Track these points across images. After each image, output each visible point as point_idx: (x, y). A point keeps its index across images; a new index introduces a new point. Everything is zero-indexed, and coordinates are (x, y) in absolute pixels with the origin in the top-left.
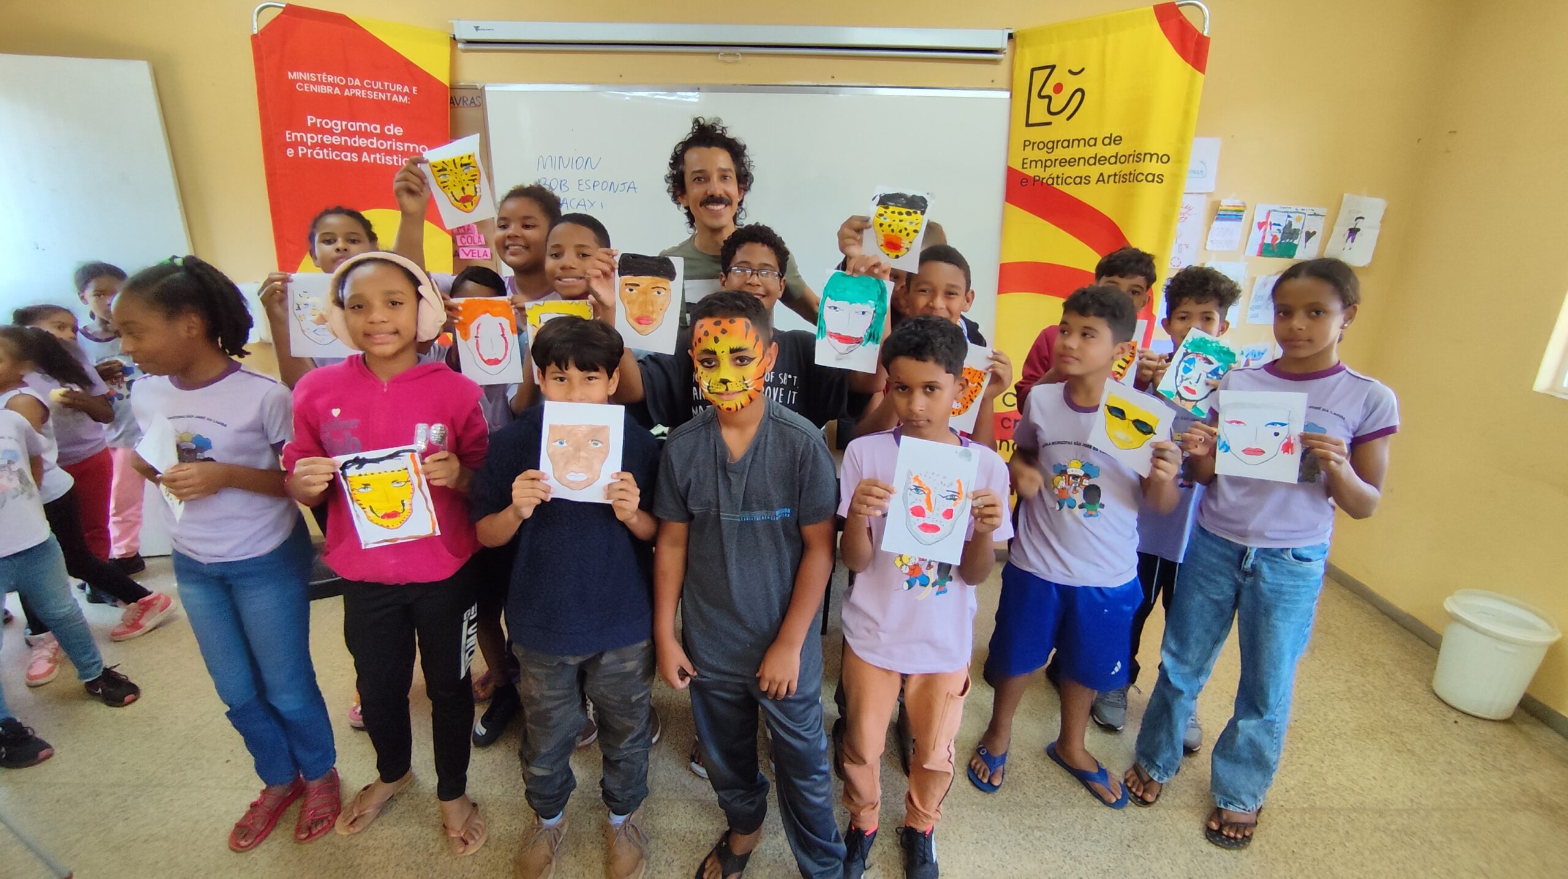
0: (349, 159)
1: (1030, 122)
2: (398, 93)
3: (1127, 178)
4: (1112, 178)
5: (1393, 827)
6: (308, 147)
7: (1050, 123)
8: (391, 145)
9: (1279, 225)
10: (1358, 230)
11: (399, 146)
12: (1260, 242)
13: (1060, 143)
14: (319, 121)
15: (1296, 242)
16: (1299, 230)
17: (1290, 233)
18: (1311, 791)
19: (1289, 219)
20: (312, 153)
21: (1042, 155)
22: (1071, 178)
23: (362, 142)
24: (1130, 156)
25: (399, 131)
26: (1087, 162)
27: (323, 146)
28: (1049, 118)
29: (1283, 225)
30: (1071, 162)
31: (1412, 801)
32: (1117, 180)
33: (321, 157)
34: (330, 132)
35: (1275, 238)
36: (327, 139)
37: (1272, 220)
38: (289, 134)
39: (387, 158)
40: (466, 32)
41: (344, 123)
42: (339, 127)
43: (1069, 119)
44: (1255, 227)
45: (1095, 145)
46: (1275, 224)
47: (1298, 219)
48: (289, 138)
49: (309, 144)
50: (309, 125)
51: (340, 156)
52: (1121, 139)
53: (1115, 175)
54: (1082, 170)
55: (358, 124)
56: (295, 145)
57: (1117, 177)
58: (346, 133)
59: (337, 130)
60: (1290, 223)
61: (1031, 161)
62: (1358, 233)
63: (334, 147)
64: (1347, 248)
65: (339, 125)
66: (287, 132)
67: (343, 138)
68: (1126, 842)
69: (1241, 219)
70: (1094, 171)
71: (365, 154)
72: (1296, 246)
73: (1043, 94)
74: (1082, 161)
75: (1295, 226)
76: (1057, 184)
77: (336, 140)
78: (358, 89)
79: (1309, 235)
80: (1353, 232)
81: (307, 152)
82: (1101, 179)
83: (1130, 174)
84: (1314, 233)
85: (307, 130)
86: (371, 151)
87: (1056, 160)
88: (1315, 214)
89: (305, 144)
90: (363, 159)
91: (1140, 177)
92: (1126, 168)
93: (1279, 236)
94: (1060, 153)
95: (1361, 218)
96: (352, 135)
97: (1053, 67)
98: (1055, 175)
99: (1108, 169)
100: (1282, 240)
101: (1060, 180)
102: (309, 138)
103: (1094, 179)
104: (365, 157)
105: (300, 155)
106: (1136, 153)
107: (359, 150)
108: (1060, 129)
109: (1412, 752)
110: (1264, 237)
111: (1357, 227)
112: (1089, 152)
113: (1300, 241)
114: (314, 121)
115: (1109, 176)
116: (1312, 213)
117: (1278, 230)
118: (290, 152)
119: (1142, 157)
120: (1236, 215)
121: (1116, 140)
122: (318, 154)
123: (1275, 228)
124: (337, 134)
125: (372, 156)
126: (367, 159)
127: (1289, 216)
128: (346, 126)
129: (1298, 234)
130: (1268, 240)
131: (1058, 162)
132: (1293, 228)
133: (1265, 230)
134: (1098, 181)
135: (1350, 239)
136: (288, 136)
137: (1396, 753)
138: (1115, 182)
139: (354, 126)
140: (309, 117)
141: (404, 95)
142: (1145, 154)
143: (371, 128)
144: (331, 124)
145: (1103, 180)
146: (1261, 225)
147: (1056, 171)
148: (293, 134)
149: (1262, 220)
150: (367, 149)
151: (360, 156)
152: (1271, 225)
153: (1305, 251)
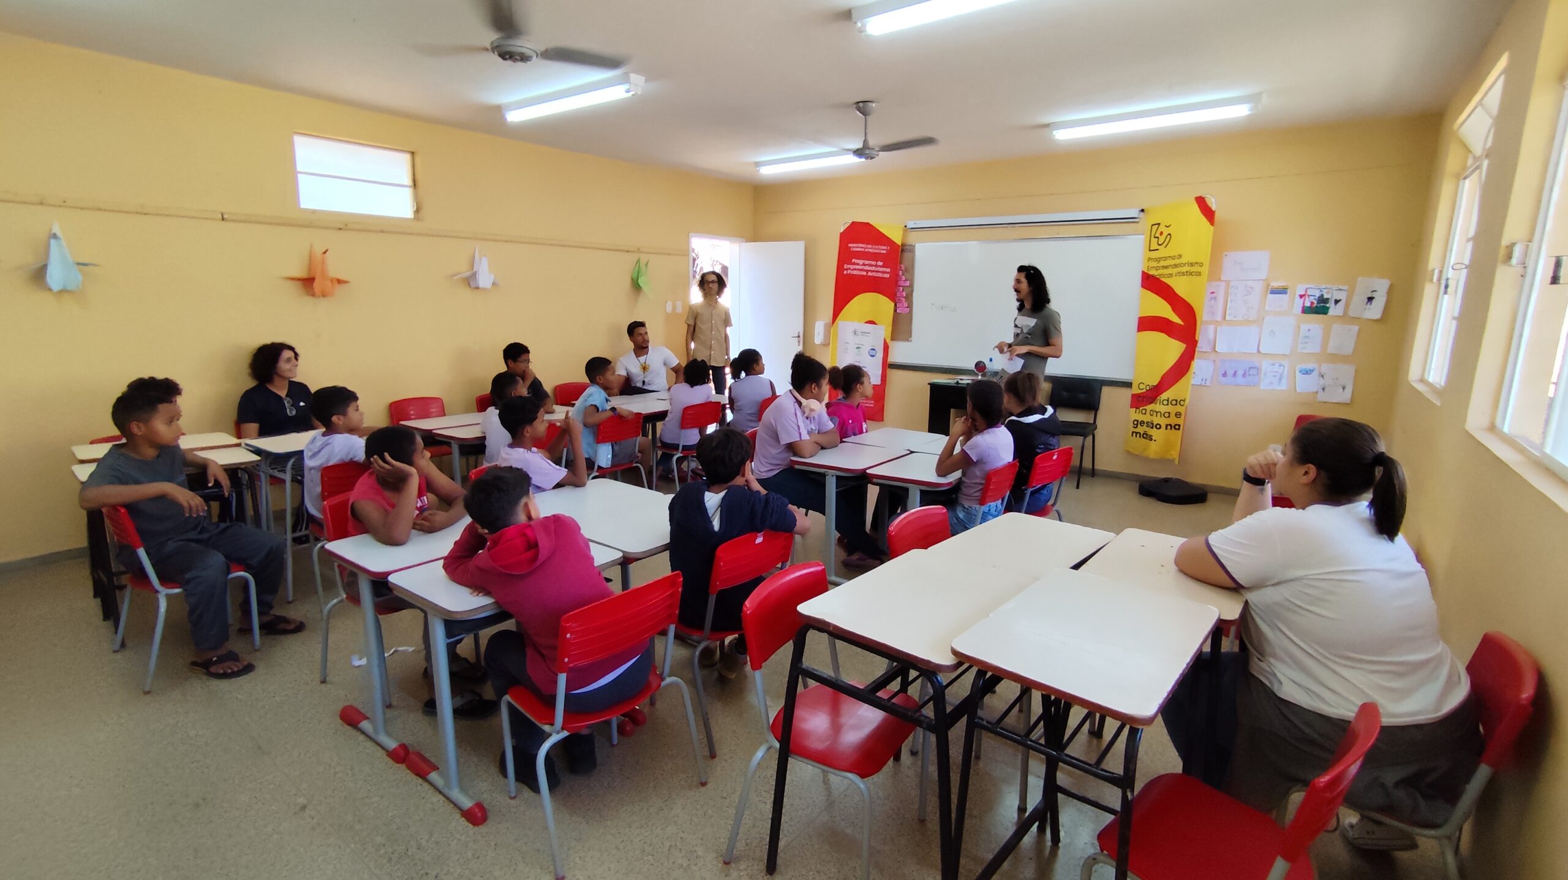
1: (1151, 249)
2: (883, 250)
3: (1186, 274)
7: (1157, 250)
8: (878, 269)
9: (1314, 296)
10: (1373, 298)
11: (881, 269)
12: (1302, 305)
13: (1162, 259)
14: (855, 261)
15: (1328, 305)
16: (1329, 298)
17: (1323, 300)
19: (1322, 293)
21: (1155, 264)
22: (1166, 275)
23: (869, 268)
25: (880, 263)
26: (1173, 267)
27: (856, 270)
28: (1158, 247)
30: (1166, 267)
33: (855, 274)
34: (858, 264)
35: (1312, 303)
36: (857, 267)
37: (1309, 292)
39: (876, 274)
40: (911, 225)
41: (864, 261)
43: (1166, 247)
44: (1297, 297)
45: (1177, 258)
46: (1311, 296)
47: (1328, 293)
48: (846, 267)
50: (852, 262)
51: (861, 273)
54: (1169, 271)
55: (869, 261)
58: (864, 264)
59: (861, 264)
60: (1322, 295)
61: (1152, 267)
62: (1373, 300)
63: (859, 270)
64: (1365, 309)
65: (861, 262)
66: (845, 264)
67: (863, 267)
69: (1288, 293)
70: (1174, 271)
72: (1328, 308)
73: (1156, 236)
74: (1170, 266)
75: (1326, 296)
76: (1160, 278)
77: (860, 267)
78: (871, 249)
79: (1337, 302)
80: (1370, 299)
81: (851, 272)
83: (1187, 272)
84: (1340, 300)
85: (851, 264)
86: (872, 272)
87: (1160, 266)
88: (1340, 290)
89: (850, 269)
90: (869, 274)
91: (1192, 273)
93: (1315, 302)
94: (1162, 263)
95: (1373, 291)
97: (1159, 224)
98: (1159, 274)
99: (1179, 270)
100: (1318, 303)
101: (1161, 276)
102: (852, 267)
103: (1173, 275)
105: (849, 273)
107: (867, 271)
108: (1163, 252)
110: (1304, 303)
111: (1373, 296)
112: (1173, 262)
113: (1331, 305)
115: (1180, 273)
116: (1338, 289)
117: (1314, 299)
118: (845, 272)
120: (1283, 291)
121: (1183, 256)
123: (1312, 298)
126: (871, 274)
127: (1321, 291)
129: (1328, 301)
130: (1308, 304)
131: (1161, 268)
133: (1305, 299)
134: (1176, 275)
135: (1366, 304)
138: (1181, 276)
139: (867, 262)
141: (885, 250)
143: (873, 263)
146: (1301, 296)
147: (1161, 271)
149: (1303, 293)
150: (870, 271)
151: (867, 273)
152: (1309, 296)
153: (1334, 310)
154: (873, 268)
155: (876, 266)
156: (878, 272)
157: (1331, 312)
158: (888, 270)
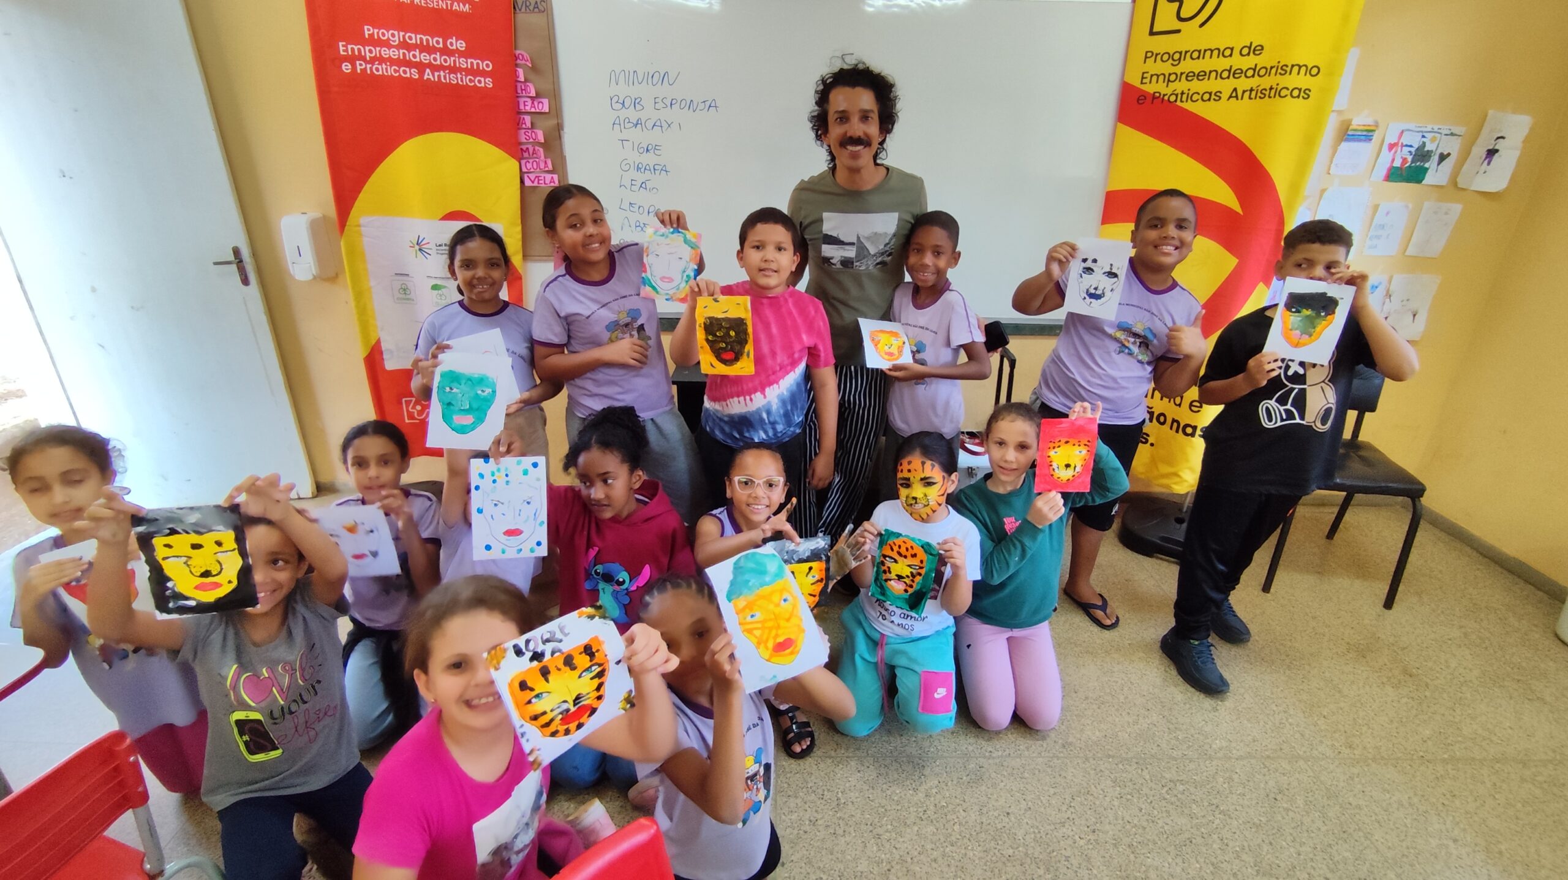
0: (408, 75)
1: (1155, 30)
3: (1267, 93)
4: (1247, 94)
5: (1539, 778)
6: (367, 62)
7: (1178, 31)
8: (455, 61)
9: (1411, 146)
10: (1497, 151)
11: (463, 63)
12: (1388, 165)
13: (1188, 55)
14: (376, 31)
15: (1427, 165)
16: (1432, 151)
17: (1422, 155)
18: (1449, 742)
19: (1424, 140)
20: (371, 69)
21: (1166, 68)
22: (1198, 94)
23: (425, 58)
24: (1272, 68)
25: (461, 45)
26: (1219, 75)
27: (381, 60)
28: (1178, 25)
29: (1416, 146)
30: (1201, 76)
31: (1554, 751)
32: (1253, 96)
33: (380, 73)
34: (387, 44)
35: (1404, 160)
36: (386, 53)
37: (1405, 140)
38: (343, 46)
39: (452, 75)
41: (402, 34)
42: (397, 38)
43: (1202, 25)
44: (1385, 147)
45: (1231, 55)
46: (1407, 146)
47: (1433, 140)
48: (344, 51)
49: (368, 58)
50: (367, 36)
51: (398, 71)
52: (1262, 49)
53: (1251, 90)
54: (1213, 85)
55: (419, 36)
56: (352, 59)
57: (1254, 93)
58: (404, 45)
59: (394, 41)
60: (1424, 144)
61: (1152, 76)
62: (1497, 155)
63: (392, 61)
64: (1481, 172)
65: (395, 36)
66: (341, 44)
67: (401, 51)
68: (1272, 795)
69: (1371, 140)
70: (1226, 86)
71: (428, 70)
72: (1427, 169)
74: (1213, 74)
75: (1429, 147)
76: (1181, 101)
77: (393, 53)
79: (1443, 158)
80: (1492, 153)
81: (366, 68)
82: (1234, 94)
83: (1271, 89)
84: (1449, 154)
85: (364, 42)
86: (435, 68)
87: (1182, 74)
88: (1452, 134)
89: (364, 59)
90: (426, 77)
91: (1284, 92)
92: (1266, 82)
93: (1410, 158)
94: (1187, 66)
95: (1503, 138)
96: (409, 47)
98: (1179, 91)
99: (1243, 84)
100: (1412, 162)
101: (1185, 97)
102: (368, 52)
103: (1225, 95)
104: (428, 75)
105: (359, 71)
106: (1281, 65)
107: (421, 67)
108: (1191, 37)
109: (1541, 699)
110: (1393, 160)
111: (1496, 148)
112: (1222, 64)
113: (1431, 164)
114: (371, 32)
115: (1244, 92)
116: (1448, 132)
117: (1410, 152)
118: (346, 67)
119: (1288, 69)
120: (1367, 135)
121: (1255, 50)
122: (377, 70)
123: (1406, 149)
124: (393, 47)
125: (436, 74)
126: (431, 77)
127: (1423, 137)
128: (404, 37)
129: (1430, 156)
130: (1397, 163)
131: (1184, 76)
132: (1426, 149)
133: (1396, 152)
134: (1231, 97)
135: (1486, 162)
136: (341, 48)
137: (1527, 701)
138: (1250, 98)
139: (414, 38)
140: (366, 27)
141: (465, 2)
142: (1293, 66)
143: (433, 42)
144: (387, 35)
145: (1237, 97)
146: (1391, 147)
147: (1181, 86)
148: (350, 47)
149: (1394, 140)
150: (430, 65)
151: (421, 73)
152: (1403, 146)
153: (1436, 175)
154: (439, 59)
155: (446, 51)
156: (453, 70)
157: (1429, 179)
158: (487, 65)
